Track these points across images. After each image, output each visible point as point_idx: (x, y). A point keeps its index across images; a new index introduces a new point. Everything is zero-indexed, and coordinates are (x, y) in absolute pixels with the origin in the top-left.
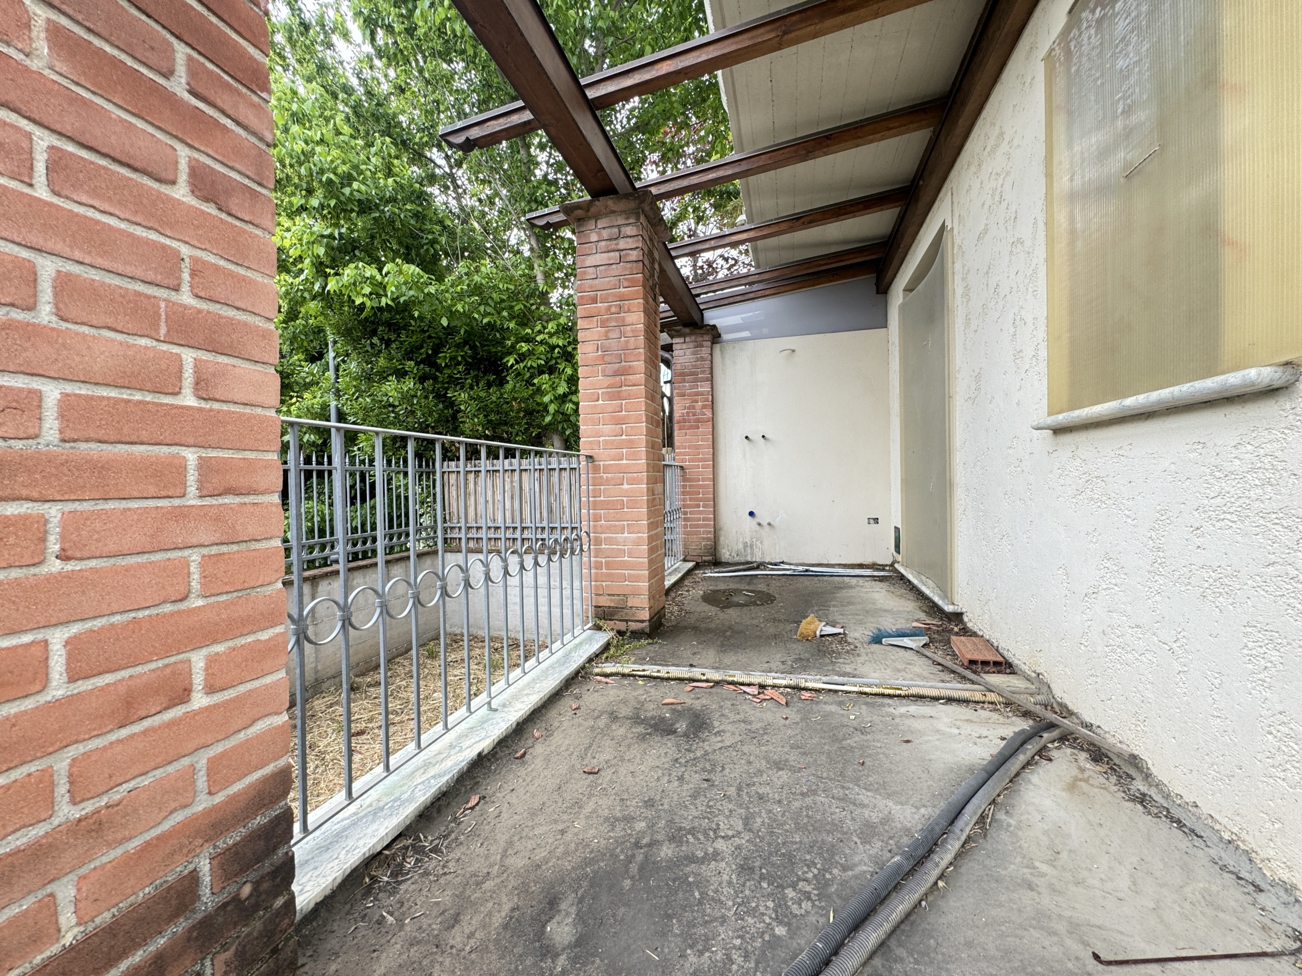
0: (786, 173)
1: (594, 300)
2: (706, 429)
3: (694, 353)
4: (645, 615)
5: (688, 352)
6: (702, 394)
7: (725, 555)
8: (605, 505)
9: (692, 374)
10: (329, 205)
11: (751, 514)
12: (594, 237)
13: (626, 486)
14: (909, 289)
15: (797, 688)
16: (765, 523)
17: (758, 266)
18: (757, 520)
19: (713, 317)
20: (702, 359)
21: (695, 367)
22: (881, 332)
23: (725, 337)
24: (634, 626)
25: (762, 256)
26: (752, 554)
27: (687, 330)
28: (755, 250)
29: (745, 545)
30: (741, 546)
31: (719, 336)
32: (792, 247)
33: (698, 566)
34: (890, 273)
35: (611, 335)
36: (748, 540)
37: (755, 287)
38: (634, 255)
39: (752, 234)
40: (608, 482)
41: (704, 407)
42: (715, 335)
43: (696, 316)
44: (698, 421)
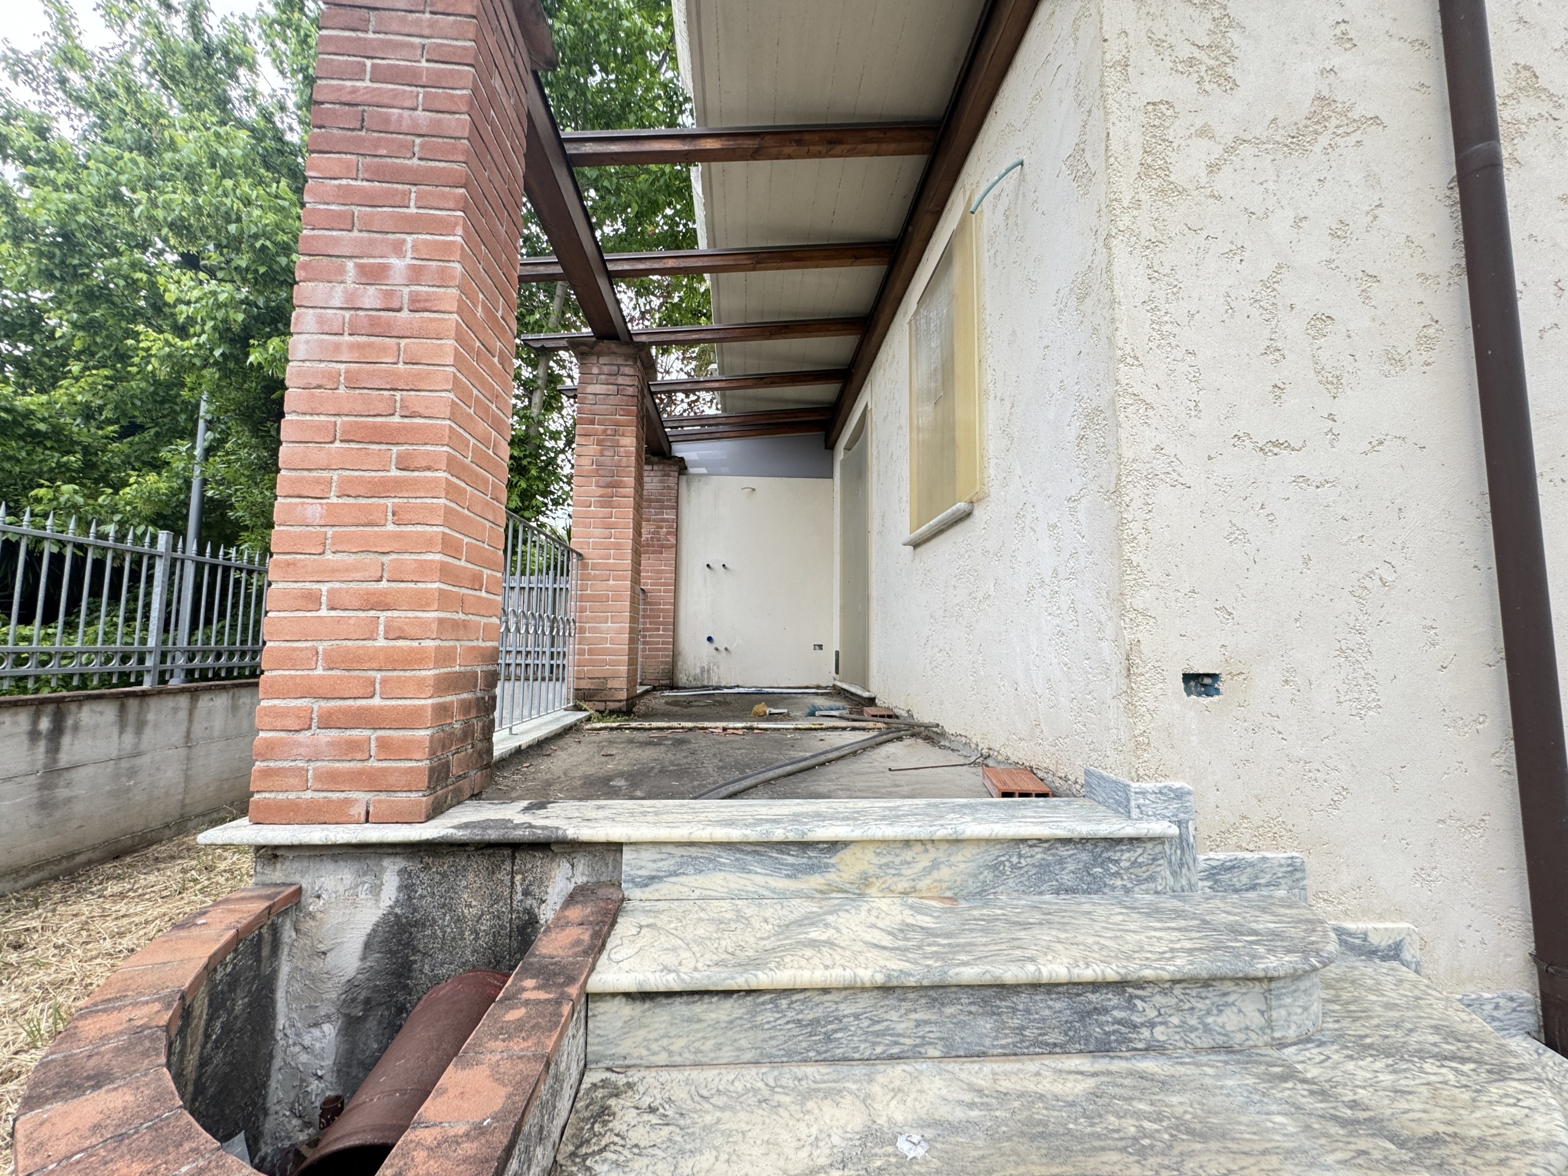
0: (753, 345)
1: (592, 422)
2: (668, 555)
3: (661, 482)
4: (623, 695)
5: (656, 479)
6: (666, 520)
7: (682, 679)
8: (592, 599)
9: (657, 501)
10: (256, 271)
11: (710, 639)
12: (595, 370)
13: (611, 582)
14: (848, 448)
15: (751, 729)
16: (722, 649)
17: (724, 409)
18: (716, 645)
19: (681, 450)
20: (669, 488)
21: (661, 495)
22: (827, 482)
23: (691, 470)
24: (612, 706)
25: (729, 402)
26: (709, 678)
27: (656, 459)
28: (723, 397)
29: (703, 669)
30: (698, 671)
31: (686, 468)
32: (757, 399)
33: (655, 689)
34: (835, 433)
35: (606, 453)
36: (705, 665)
37: (721, 428)
38: (630, 391)
39: (723, 384)
40: (595, 578)
41: (668, 533)
42: (681, 466)
43: (665, 446)
44: (662, 546)
